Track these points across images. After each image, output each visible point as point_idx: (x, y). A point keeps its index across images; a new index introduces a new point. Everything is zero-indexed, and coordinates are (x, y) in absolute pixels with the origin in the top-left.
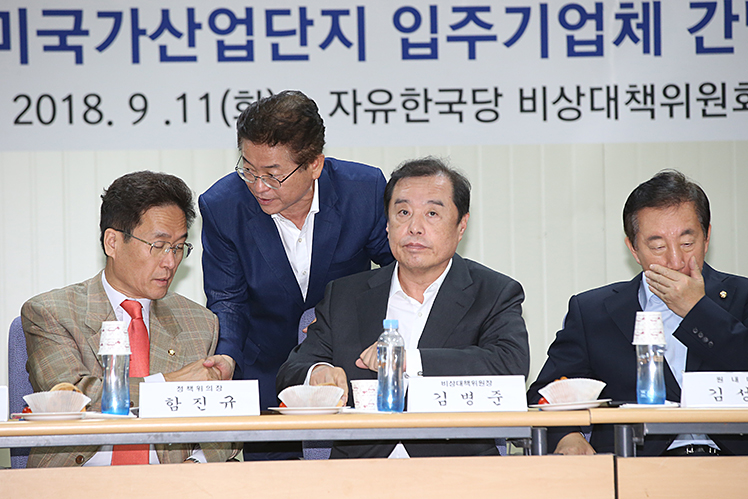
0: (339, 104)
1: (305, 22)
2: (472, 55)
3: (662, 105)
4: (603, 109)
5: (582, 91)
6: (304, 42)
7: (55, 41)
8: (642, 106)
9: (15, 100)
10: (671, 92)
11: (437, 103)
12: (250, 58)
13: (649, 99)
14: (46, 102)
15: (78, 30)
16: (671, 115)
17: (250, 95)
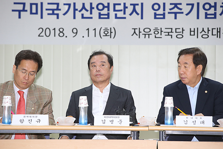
0: (135, 32)
1: (125, 7)
2: (176, 18)
4: (216, 35)
5: (209, 29)
6: (125, 13)
7: (51, 12)
9: (39, 29)
11: (164, 32)
12: (108, 18)
14: (48, 30)
15: (58, 9)
17: (108, 29)
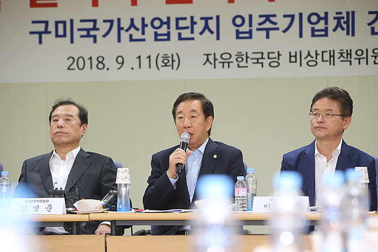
0: (208, 60)
1: (193, 23)
2: (268, 37)
3: (355, 59)
4: (327, 61)
5: (318, 53)
6: (192, 32)
7: (85, 33)
8: (346, 59)
9: (68, 59)
10: (359, 53)
11: (252, 59)
12: (168, 39)
13: (349, 56)
14: (81, 60)
15: (95, 28)
16: (359, 64)
17: (168, 56)
